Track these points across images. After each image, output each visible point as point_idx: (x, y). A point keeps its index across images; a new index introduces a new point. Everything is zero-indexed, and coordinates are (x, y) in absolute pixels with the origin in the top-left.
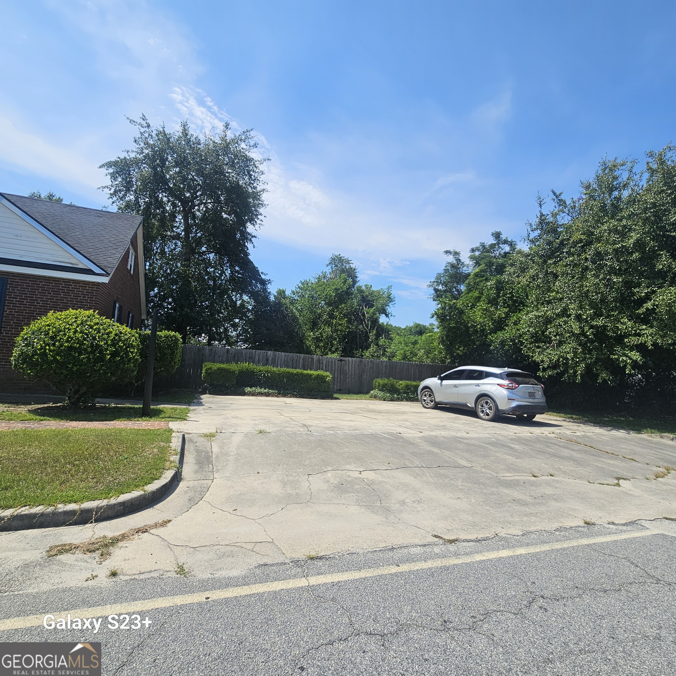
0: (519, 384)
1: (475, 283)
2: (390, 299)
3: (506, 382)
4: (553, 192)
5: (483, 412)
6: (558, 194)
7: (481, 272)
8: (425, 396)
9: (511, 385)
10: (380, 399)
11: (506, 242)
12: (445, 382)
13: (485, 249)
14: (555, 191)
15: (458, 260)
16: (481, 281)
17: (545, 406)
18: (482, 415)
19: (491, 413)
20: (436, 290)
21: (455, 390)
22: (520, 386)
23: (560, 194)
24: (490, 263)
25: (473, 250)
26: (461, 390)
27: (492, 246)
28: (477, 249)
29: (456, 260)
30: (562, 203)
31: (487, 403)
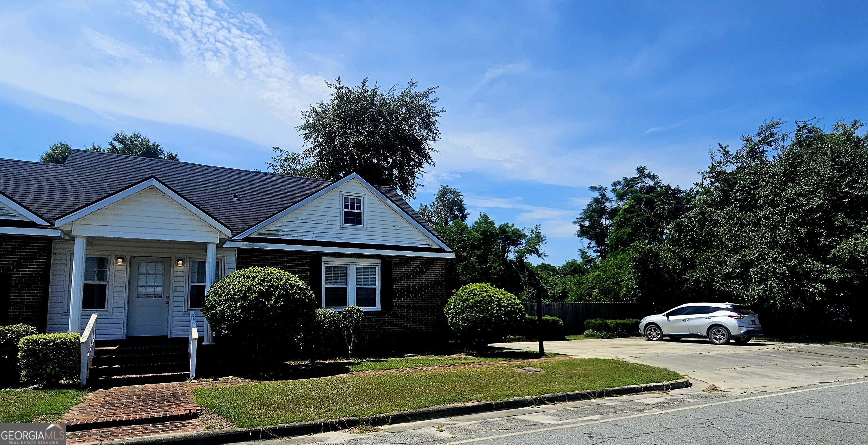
0: (745, 314)
1: (626, 219)
2: (539, 238)
3: (734, 314)
4: (719, 144)
5: (716, 338)
6: (723, 146)
7: (631, 208)
8: (651, 330)
9: (739, 316)
10: (597, 337)
11: (649, 176)
12: (671, 318)
13: (629, 183)
14: (721, 143)
15: (603, 196)
16: (633, 217)
17: (761, 330)
18: (715, 341)
19: (724, 339)
20: (582, 226)
21: (684, 323)
22: (746, 316)
23: (726, 147)
24: (638, 198)
25: (615, 184)
26: (691, 323)
27: (634, 180)
28: (619, 183)
29: (601, 195)
30: (726, 153)
31: (719, 331)
